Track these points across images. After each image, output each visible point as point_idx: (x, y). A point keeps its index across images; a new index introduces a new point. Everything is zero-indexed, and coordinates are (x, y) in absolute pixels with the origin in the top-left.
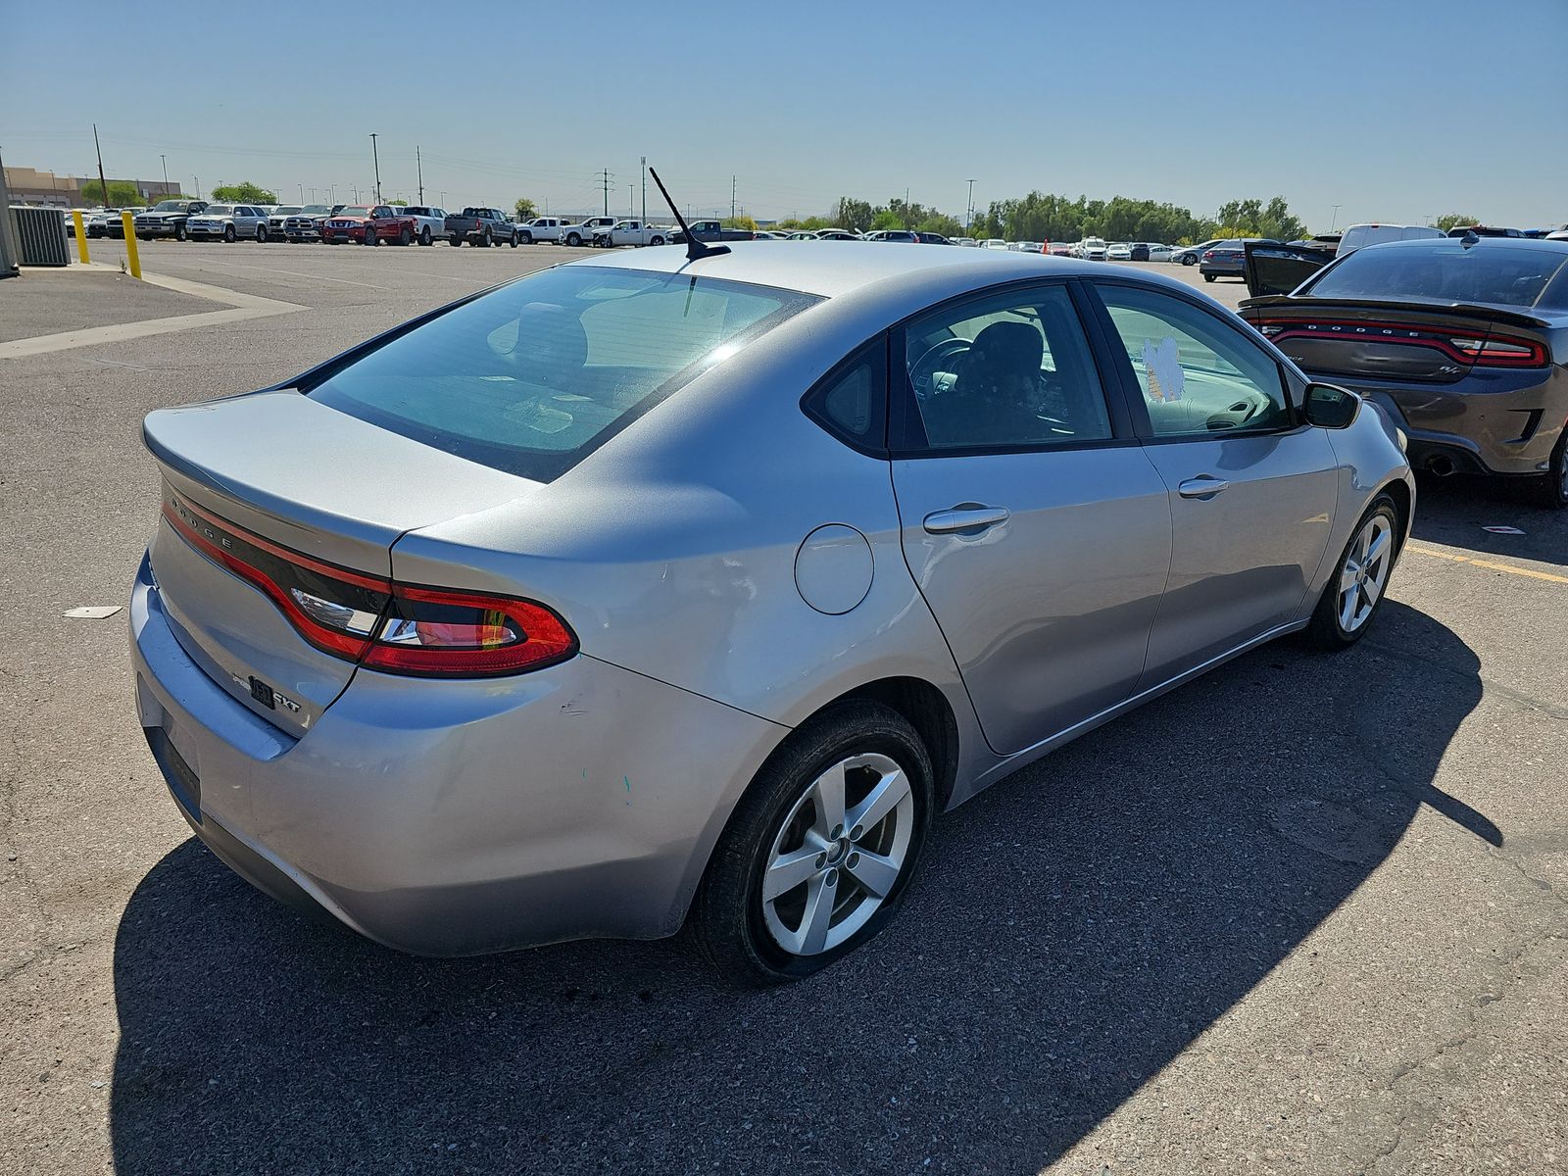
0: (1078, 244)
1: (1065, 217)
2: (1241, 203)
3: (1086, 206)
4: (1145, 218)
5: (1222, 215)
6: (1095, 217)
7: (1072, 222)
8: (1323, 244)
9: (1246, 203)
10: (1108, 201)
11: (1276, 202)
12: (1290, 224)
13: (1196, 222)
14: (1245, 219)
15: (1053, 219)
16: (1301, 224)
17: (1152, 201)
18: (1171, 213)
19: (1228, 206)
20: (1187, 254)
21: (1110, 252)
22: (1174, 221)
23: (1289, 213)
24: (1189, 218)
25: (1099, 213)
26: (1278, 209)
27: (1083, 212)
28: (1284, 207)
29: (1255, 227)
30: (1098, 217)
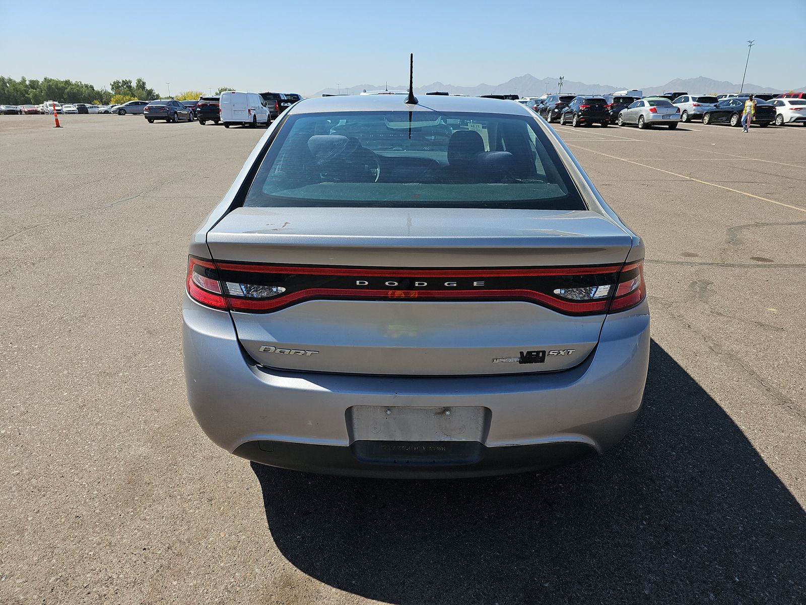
0: (41, 105)
1: (16, 90)
2: (121, 81)
3: (27, 83)
4: (68, 90)
5: (113, 88)
6: (36, 90)
7: (22, 93)
8: (207, 102)
9: (123, 81)
10: (41, 80)
11: (139, 81)
12: (150, 92)
13: (99, 92)
14: (126, 90)
15: (8, 91)
16: (156, 92)
17: (69, 80)
18: (82, 87)
19: (114, 83)
20: (120, 109)
21: (65, 110)
22: (86, 92)
23: (148, 87)
24: (93, 89)
25: (38, 87)
26: (141, 85)
27: (26, 86)
28: (144, 84)
29: (132, 94)
30: (38, 90)
